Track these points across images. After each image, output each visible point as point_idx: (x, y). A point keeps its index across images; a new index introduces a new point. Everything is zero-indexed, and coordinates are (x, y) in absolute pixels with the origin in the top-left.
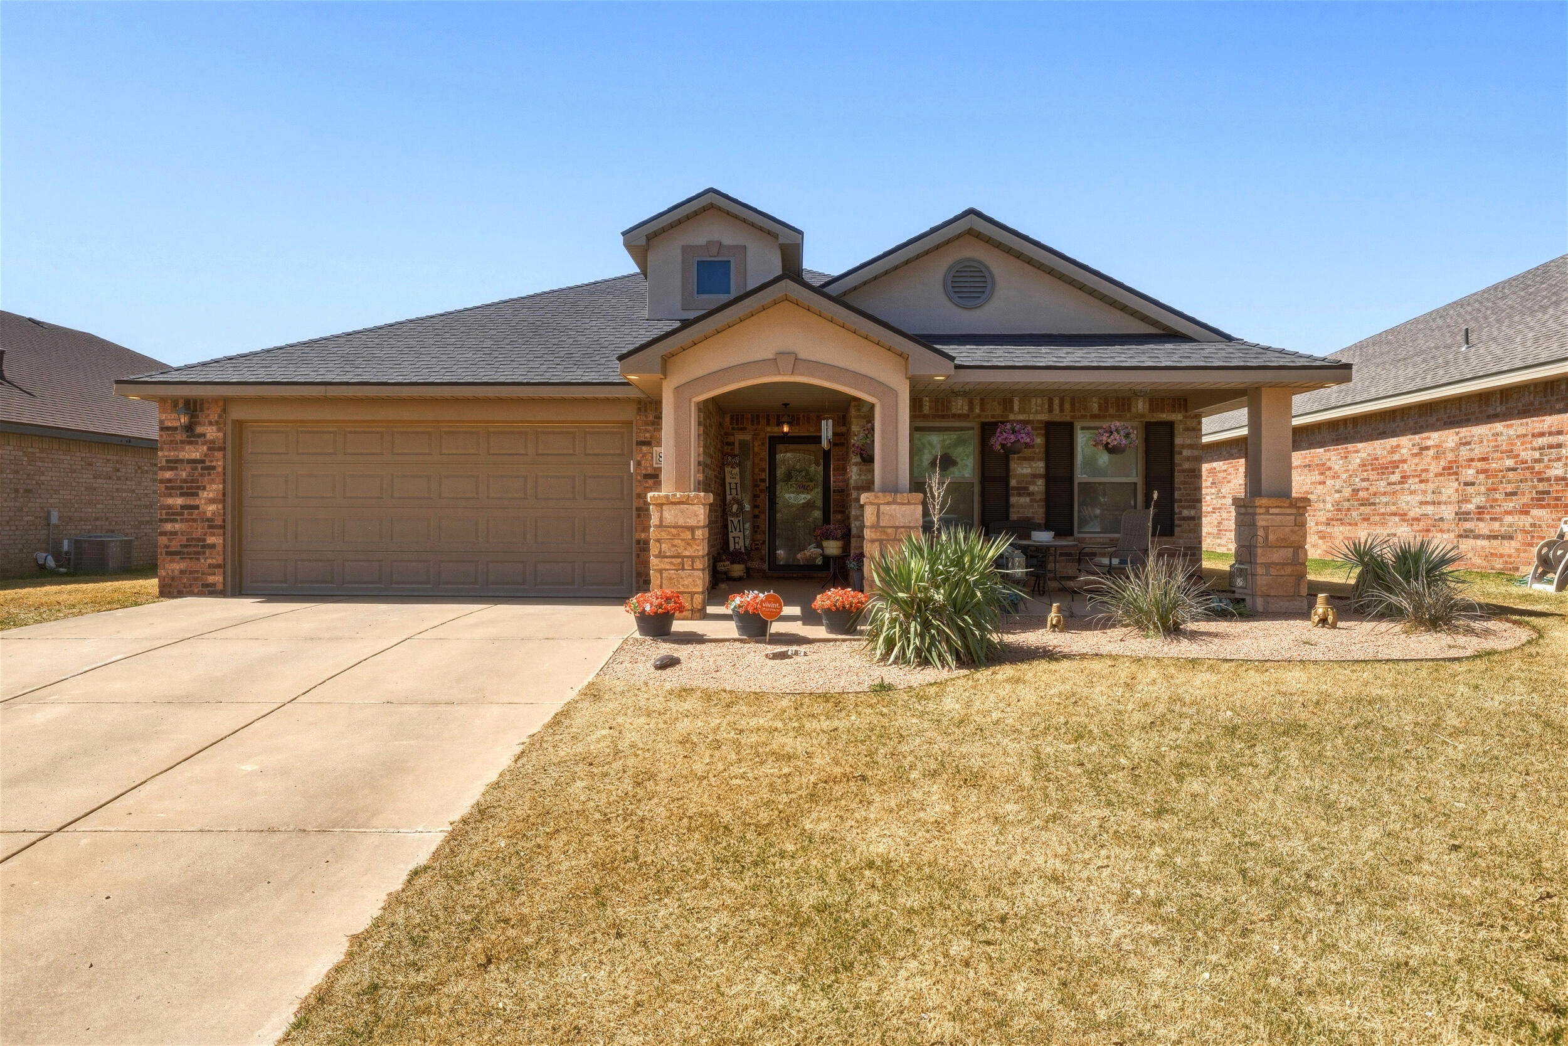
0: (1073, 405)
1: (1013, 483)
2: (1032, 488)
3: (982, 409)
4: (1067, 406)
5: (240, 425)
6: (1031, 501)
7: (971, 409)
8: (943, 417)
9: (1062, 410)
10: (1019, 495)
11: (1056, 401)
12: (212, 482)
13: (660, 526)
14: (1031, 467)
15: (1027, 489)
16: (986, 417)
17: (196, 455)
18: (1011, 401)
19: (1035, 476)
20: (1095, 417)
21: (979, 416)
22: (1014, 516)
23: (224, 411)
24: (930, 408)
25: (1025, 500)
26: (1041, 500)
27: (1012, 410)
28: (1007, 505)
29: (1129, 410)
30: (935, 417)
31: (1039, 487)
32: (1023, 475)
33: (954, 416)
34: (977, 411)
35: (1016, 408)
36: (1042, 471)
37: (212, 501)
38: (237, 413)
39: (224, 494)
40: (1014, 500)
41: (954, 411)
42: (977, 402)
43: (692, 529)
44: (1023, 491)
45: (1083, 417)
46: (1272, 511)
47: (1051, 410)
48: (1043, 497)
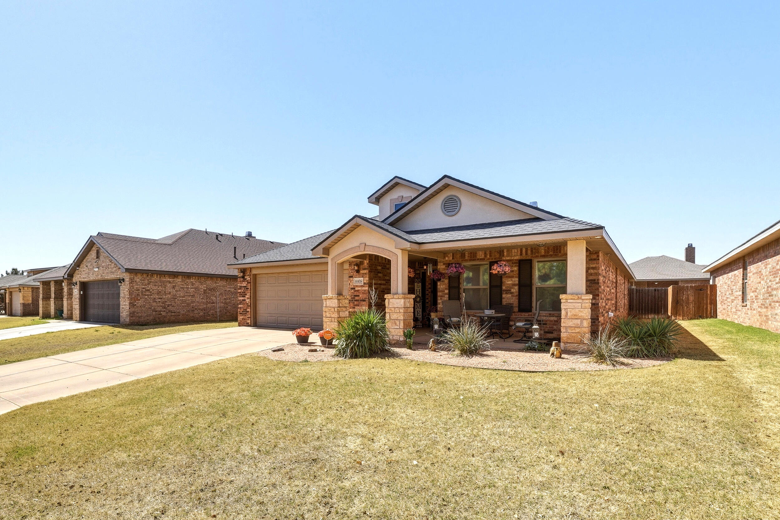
0: (532, 251)
1: (504, 288)
2: (512, 290)
3: (490, 256)
4: (529, 252)
5: (255, 275)
6: (512, 296)
7: (486, 256)
8: (474, 260)
9: (526, 254)
10: (506, 293)
11: (524, 250)
12: (248, 293)
13: (326, 307)
14: (512, 281)
15: (510, 290)
16: (492, 259)
17: (245, 285)
18: (503, 251)
19: (514, 285)
20: (543, 256)
21: (489, 259)
22: (504, 302)
23: (251, 271)
24: (468, 257)
25: (509, 295)
26: (516, 296)
27: (503, 256)
28: (501, 298)
29: (560, 252)
30: (470, 260)
31: (515, 290)
32: (508, 284)
33: (478, 259)
34: (488, 257)
35: (505, 254)
36: (517, 282)
37: (248, 298)
38: (254, 272)
39: (251, 296)
40: (504, 296)
41: (478, 257)
42: (488, 253)
43: (334, 308)
44: (508, 291)
45: (537, 257)
46: (569, 301)
47: (521, 254)
48: (517, 294)
